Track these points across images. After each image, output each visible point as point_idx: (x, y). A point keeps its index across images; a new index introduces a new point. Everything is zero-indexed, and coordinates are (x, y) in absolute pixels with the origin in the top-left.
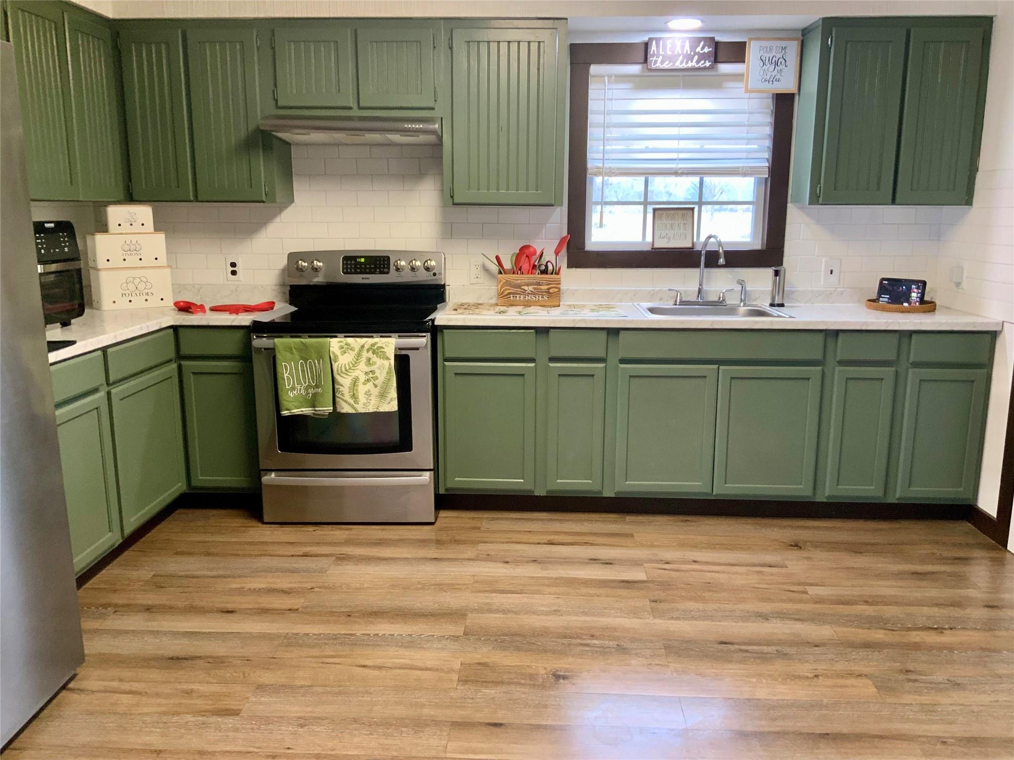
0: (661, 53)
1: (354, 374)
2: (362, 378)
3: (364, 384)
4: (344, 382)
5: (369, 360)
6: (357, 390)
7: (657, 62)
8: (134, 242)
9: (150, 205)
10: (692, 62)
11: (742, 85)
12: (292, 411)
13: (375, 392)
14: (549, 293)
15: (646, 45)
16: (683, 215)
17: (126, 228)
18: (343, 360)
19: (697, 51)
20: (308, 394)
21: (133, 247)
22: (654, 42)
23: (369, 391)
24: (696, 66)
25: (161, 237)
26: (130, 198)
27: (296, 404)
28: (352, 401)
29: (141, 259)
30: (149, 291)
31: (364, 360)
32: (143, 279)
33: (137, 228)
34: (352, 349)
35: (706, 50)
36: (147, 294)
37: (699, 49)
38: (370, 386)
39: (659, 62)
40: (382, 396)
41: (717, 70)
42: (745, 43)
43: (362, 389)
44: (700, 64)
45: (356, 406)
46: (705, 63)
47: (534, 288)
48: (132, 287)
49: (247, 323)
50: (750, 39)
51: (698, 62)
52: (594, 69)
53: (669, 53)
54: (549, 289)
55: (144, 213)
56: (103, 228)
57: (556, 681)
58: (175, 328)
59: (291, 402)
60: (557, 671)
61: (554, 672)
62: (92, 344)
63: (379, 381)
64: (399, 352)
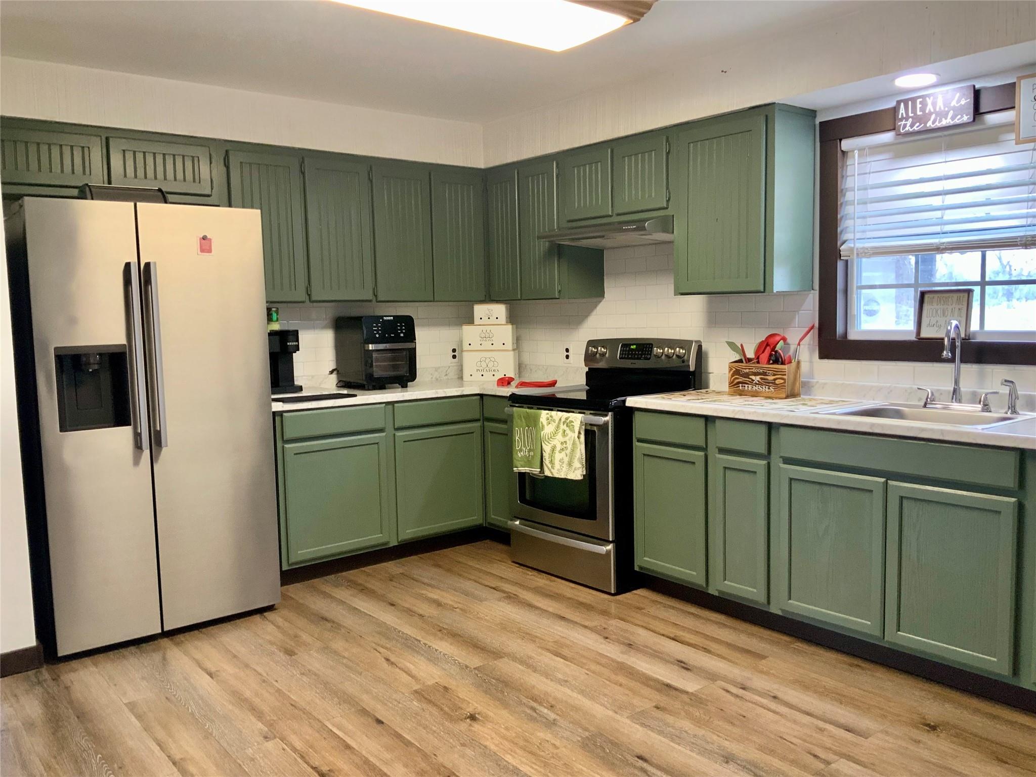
0: (910, 115)
1: (553, 442)
2: (559, 447)
4: (547, 448)
5: (564, 431)
6: (554, 457)
7: (907, 126)
8: (488, 331)
9: (506, 304)
10: (946, 119)
11: (1013, 136)
12: (519, 469)
13: (566, 460)
14: (774, 383)
15: (895, 110)
16: (959, 299)
17: (485, 321)
18: (548, 430)
19: (952, 105)
20: (529, 456)
21: (487, 335)
22: (902, 105)
23: (563, 459)
24: (952, 123)
25: (510, 327)
26: (489, 298)
27: (522, 463)
28: (550, 466)
29: (492, 344)
30: (496, 368)
31: (561, 431)
32: (492, 359)
33: (493, 320)
34: (554, 421)
35: (963, 102)
36: (494, 371)
37: (954, 103)
38: (563, 454)
39: (908, 125)
40: (570, 464)
41: (983, 123)
42: (1015, 83)
43: (558, 456)
44: (956, 120)
45: (552, 470)
46: (962, 117)
47: (761, 379)
48: (484, 365)
49: (508, 395)
50: (1020, 78)
51: (953, 118)
52: (846, 144)
53: (919, 113)
54: (775, 380)
55: (499, 310)
56: (470, 320)
57: (465, 719)
58: (481, 396)
59: (519, 461)
60: (479, 714)
61: (475, 714)
62: (374, 398)
63: (568, 451)
64: (589, 428)
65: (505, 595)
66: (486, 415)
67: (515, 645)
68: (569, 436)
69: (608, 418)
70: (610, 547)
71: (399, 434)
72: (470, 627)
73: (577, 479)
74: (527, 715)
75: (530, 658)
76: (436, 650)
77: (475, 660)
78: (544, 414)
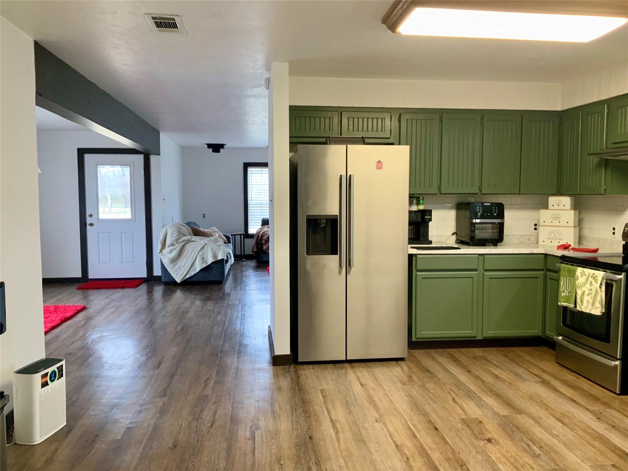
1: (584, 289)
2: (587, 292)
3: (587, 295)
4: (579, 292)
5: (591, 282)
6: (583, 298)
8: (557, 214)
9: (571, 196)
12: (562, 303)
13: (591, 301)
17: (556, 207)
18: (581, 280)
20: (569, 296)
21: (556, 216)
23: (589, 300)
25: (573, 211)
26: (559, 193)
27: (564, 300)
28: (580, 304)
29: (560, 222)
31: (589, 282)
32: (559, 232)
33: (561, 207)
34: (585, 275)
36: (560, 239)
38: (589, 298)
40: (593, 304)
43: (586, 298)
45: (581, 307)
48: (553, 235)
49: (560, 255)
55: (566, 201)
56: (546, 207)
57: (485, 440)
58: (546, 255)
59: (562, 298)
60: (494, 439)
61: (492, 439)
62: (472, 251)
63: (593, 295)
64: (609, 282)
65: (541, 380)
66: (549, 267)
67: (533, 409)
68: (594, 285)
69: (622, 277)
70: (617, 363)
71: (486, 273)
72: (510, 394)
73: (597, 314)
74: (523, 447)
75: (540, 418)
76: (484, 401)
77: (504, 411)
78: (579, 270)
